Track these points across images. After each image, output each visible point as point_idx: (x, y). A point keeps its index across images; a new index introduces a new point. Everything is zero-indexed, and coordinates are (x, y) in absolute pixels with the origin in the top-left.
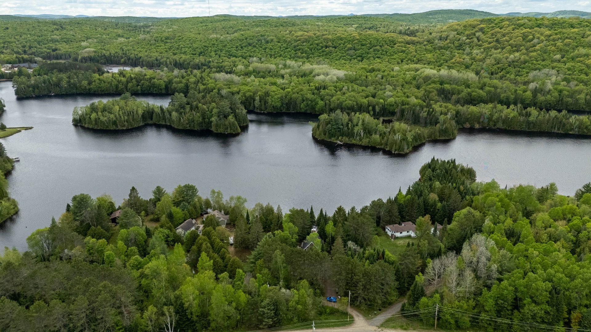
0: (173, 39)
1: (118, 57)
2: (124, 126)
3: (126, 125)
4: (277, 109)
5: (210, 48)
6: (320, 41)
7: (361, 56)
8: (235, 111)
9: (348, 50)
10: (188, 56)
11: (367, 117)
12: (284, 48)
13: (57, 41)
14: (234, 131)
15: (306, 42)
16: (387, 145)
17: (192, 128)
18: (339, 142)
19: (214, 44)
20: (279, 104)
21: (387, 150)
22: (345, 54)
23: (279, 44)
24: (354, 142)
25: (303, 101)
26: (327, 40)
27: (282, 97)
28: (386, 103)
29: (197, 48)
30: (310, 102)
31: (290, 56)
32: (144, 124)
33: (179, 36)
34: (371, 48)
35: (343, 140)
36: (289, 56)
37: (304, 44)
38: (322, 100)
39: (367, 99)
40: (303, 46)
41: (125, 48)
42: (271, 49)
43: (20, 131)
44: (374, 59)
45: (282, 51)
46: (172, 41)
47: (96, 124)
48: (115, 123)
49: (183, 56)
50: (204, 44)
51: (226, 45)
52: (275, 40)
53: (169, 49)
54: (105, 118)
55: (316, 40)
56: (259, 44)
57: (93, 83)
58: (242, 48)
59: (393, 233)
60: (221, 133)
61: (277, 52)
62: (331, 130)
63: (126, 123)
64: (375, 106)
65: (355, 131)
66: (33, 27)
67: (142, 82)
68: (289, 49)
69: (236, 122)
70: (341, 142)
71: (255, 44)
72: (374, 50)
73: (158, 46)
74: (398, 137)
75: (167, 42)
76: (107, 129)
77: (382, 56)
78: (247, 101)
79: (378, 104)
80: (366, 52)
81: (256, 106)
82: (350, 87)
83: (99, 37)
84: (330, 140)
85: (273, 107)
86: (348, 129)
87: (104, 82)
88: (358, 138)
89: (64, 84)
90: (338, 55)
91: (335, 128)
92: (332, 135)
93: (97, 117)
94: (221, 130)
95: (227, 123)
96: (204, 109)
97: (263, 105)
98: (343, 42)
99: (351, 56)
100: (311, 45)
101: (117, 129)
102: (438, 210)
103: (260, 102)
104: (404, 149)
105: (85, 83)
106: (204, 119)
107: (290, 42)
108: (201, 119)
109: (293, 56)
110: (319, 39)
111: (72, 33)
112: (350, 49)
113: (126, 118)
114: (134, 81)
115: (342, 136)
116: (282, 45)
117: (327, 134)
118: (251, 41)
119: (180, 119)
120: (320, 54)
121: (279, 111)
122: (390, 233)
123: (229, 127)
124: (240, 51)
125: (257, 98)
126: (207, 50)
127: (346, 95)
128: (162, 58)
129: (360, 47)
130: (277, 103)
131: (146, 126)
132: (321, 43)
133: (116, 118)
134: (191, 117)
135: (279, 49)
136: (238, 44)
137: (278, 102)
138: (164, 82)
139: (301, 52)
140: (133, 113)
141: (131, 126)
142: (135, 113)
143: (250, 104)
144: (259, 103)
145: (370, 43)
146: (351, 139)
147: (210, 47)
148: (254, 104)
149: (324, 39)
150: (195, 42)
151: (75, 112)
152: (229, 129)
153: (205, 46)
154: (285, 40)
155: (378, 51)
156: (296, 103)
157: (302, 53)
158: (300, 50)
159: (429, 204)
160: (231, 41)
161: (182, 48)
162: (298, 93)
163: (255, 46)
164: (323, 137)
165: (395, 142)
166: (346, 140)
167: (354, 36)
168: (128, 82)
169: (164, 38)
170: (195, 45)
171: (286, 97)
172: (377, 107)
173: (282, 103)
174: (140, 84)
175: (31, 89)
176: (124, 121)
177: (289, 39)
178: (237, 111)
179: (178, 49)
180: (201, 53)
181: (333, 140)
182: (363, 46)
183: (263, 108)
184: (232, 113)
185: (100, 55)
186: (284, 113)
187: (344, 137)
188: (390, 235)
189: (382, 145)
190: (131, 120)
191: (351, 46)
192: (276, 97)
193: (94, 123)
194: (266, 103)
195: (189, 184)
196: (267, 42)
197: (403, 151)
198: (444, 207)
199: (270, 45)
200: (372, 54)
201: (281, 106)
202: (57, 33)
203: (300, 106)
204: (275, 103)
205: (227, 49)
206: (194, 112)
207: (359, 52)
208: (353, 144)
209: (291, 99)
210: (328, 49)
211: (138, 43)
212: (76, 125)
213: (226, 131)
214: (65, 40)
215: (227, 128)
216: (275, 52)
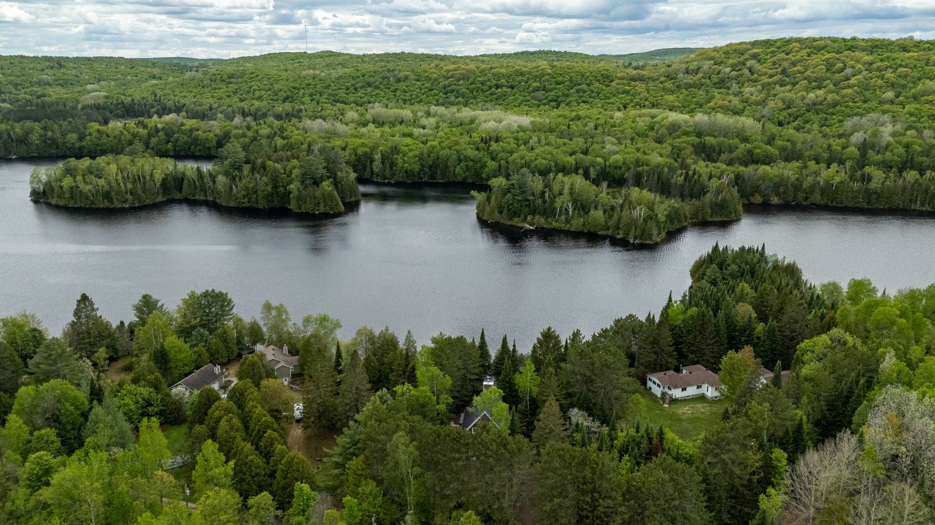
1: (145, 105)
2: (125, 201)
3: (130, 201)
4: (414, 175)
5: (303, 91)
6: (486, 78)
7: (556, 101)
8: (335, 174)
9: (534, 91)
10: (264, 103)
11: (579, 181)
12: (427, 90)
13: (48, 84)
14: (332, 209)
15: (463, 79)
16: (618, 228)
17: (255, 205)
18: (527, 226)
19: (309, 85)
20: (417, 168)
21: (618, 237)
22: (528, 98)
23: (418, 83)
24: (555, 224)
25: (460, 161)
26: (498, 76)
27: (422, 154)
28: (607, 164)
29: (281, 90)
30: (471, 163)
31: (437, 101)
32: (165, 199)
33: (252, 73)
34: (572, 88)
35: (534, 221)
36: (435, 102)
37: (461, 82)
38: (493, 159)
39: (573, 156)
40: (459, 85)
41: (159, 93)
42: (405, 91)
44: (578, 104)
45: (423, 94)
46: (240, 80)
47: (72, 198)
48: (107, 195)
49: (257, 103)
50: (292, 85)
51: (330, 85)
52: (412, 77)
53: (234, 92)
54: (89, 187)
55: (480, 77)
56: (385, 83)
57: (88, 138)
58: (356, 89)
59: (666, 390)
60: (306, 213)
61: (414, 96)
62: (512, 204)
63: (129, 196)
64: (589, 167)
65: (558, 205)
66: (11, 63)
67: (176, 135)
68: (435, 91)
69: (336, 193)
70: (531, 225)
71: (377, 83)
72: (578, 91)
73: (215, 89)
74: (640, 212)
75: (231, 83)
76: (93, 206)
77: (591, 100)
78: (359, 161)
79: (593, 164)
80: (563, 94)
81: (376, 170)
82: (543, 138)
83: (119, 78)
84: (510, 223)
85: (406, 172)
86: (544, 202)
87: (108, 136)
88: (563, 217)
89: (35, 138)
90: (517, 99)
91: (519, 200)
92: (515, 213)
93: (74, 184)
94: (307, 207)
95: (318, 193)
96: (275, 170)
97: (388, 169)
98: (525, 78)
100: (471, 84)
101: (112, 206)
102: (759, 338)
103: (383, 163)
104: (651, 235)
105: (72, 137)
106: (275, 187)
107: (436, 80)
108: (269, 189)
109: (441, 101)
110: (485, 75)
111: (74, 72)
112: (537, 89)
113: (130, 186)
114: (161, 133)
115: (534, 215)
116: (423, 85)
117: (505, 212)
118: (371, 80)
119: (231, 188)
120: (487, 97)
121: (416, 179)
122: (657, 391)
123: (321, 201)
124: (352, 95)
125: (378, 157)
126: (297, 93)
127: (537, 151)
128: (219, 106)
129: (553, 86)
130: (413, 166)
131: (170, 202)
132: (489, 80)
133: (111, 187)
134: (251, 185)
135: (418, 90)
136: (349, 84)
137: (415, 163)
138: (215, 136)
139: (455, 96)
140: (144, 177)
141: (140, 202)
142: (148, 178)
143: (365, 167)
144: (381, 166)
145: (571, 80)
146: (550, 220)
147: (303, 88)
148: (371, 168)
149: (494, 75)
150: (277, 81)
151: (35, 178)
152: (322, 205)
153: (294, 88)
154: (427, 77)
155: (585, 92)
156: (447, 167)
157: (457, 97)
158: (453, 91)
160: (337, 79)
161: (255, 90)
162: (450, 149)
163: (377, 87)
164: (497, 217)
165: (633, 223)
166: (540, 221)
167: (543, 70)
168: (150, 136)
169: (225, 76)
170: (277, 87)
171: (429, 156)
172: (592, 170)
173: (422, 165)
174: (172, 139)
176: (126, 193)
177: (435, 75)
178: (339, 173)
179: (248, 92)
180: (287, 98)
181: (517, 222)
182: (559, 84)
183: (388, 173)
184: (328, 177)
185: (115, 102)
186: (425, 182)
187: (537, 217)
188: (659, 396)
189: (608, 229)
190: (140, 192)
191: (539, 84)
192: (411, 154)
193: (67, 195)
194: (393, 164)
195: (213, 291)
196: (399, 81)
197: (650, 239)
198: (771, 332)
199: (402, 85)
200: (575, 97)
201: (421, 170)
202: (50, 72)
203: (454, 171)
204: (410, 165)
205: (330, 91)
206: (257, 176)
207: (552, 93)
208: (554, 229)
209: (438, 158)
210: (500, 90)
211: (182, 85)
212: (36, 201)
213: (316, 208)
214: (61, 82)
215: (319, 203)
216: (411, 96)
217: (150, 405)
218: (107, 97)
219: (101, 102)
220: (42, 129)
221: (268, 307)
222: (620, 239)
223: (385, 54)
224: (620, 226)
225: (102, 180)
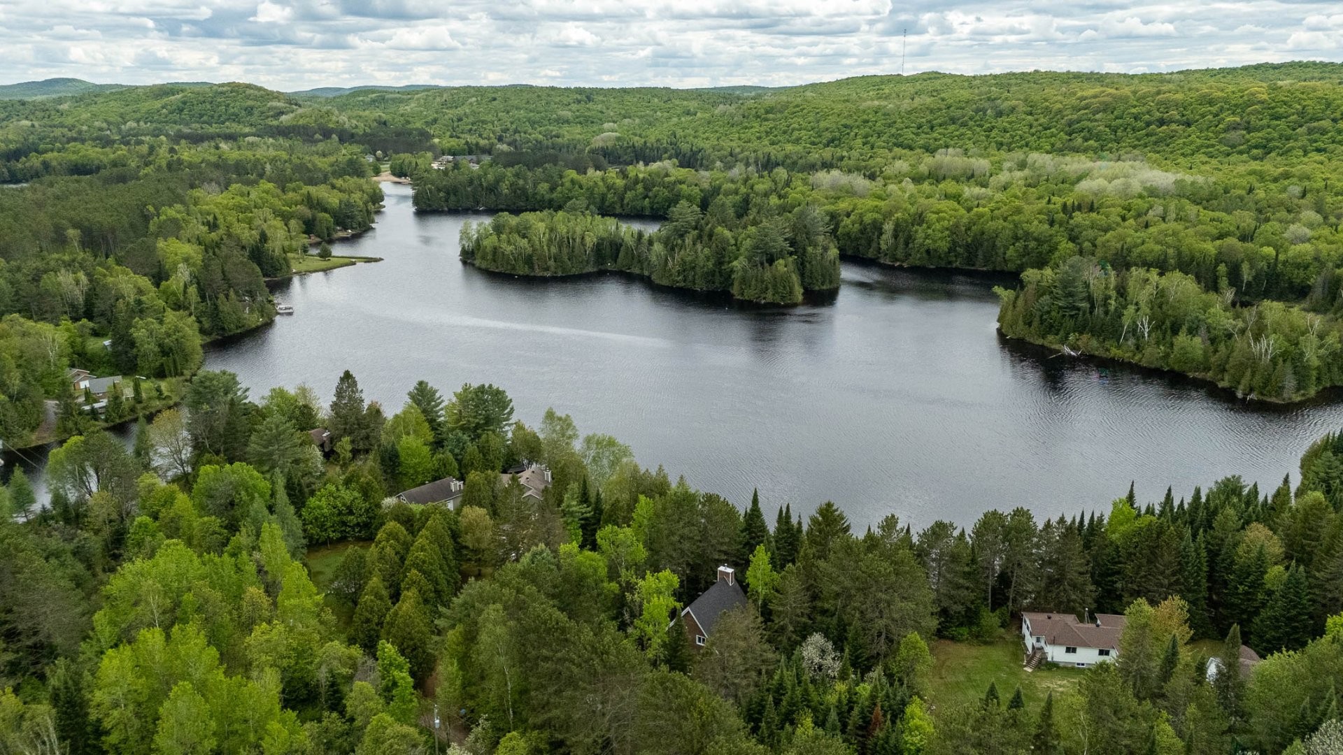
0: (781, 112)
1: (658, 149)
2: (547, 269)
3: (553, 269)
4: (940, 257)
5: (856, 130)
6: (1144, 109)
7: (1265, 147)
8: (804, 249)
9: (1226, 130)
10: (799, 148)
11: (1182, 286)
12: (1040, 128)
13: (568, 122)
14: (783, 298)
15: (1104, 111)
16: (1224, 370)
17: (689, 285)
18: (1067, 350)
19: (867, 121)
20: (944, 245)
21: (1221, 385)
22: (1212, 142)
23: (1030, 117)
24: (1115, 352)
25: (1017, 238)
26: (1166, 105)
27: (957, 226)
28: (1282, 257)
29: (827, 129)
30: (1032, 244)
31: (1053, 145)
32: (595, 270)
33: (797, 106)
34: (1301, 126)
35: (1080, 343)
36: (1048, 148)
37: (1098, 116)
38: (1073, 239)
39: (1218, 242)
40: (1096, 121)
41: (680, 133)
42: (1005, 131)
43: (354, 264)
44: (1306, 153)
45: (1033, 135)
46: (779, 116)
47: (494, 261)
48: (529, 261)
49: (789, 148)
50: (844, 121)
51: (895, 122)
52: (1022, 107)
53: (767, 132)
54: (511, 248)
55: (1135, 107)
56: (978, 118)
57: (559, 189)
58: (932, 128)
59: (1042, 644)
60: (750, 302)
61: (1018, 138)
62: (1048, 312)
63: (551, 263)
64: (1242, 261)
65: (1126, 322)
66: (539, 96)
67: (656, 188)
68: (1053, 130)
69: (795, 278)
70: (1073, 349)
71: (966, 118)
72: (1310, 131)
73: (746, 128)
74: (1268, 346)
75: (766, 120)
76: (513, 272)
77: (1332, 147)
78: (862, 233)
79: (1251, 260)
80: (1281, 136)
81: (883, 247)
82: (1172, 207)
83: (647, 115)
84: (1040, 342)
85: (928, 252)
86: (1106, 313)
87: (581, 187)
88: (1131, 342)
89: (504, 188)
90: (1192, 142)
91: (1060, 308)
92: (1051, 326)
93: (497, 244)
94: (750, 294)
95: (768, 275)
96: (725, 241)
97: (901, 246)
98: (1214, 109)
99: (1233, 147)
100: (1117, 118)
101: (532, 274)
102: (1270, 593)
103: (896, 236)
104: (1282, 388)
105: (543, 187)
106: (720, 263)
107: (1060, 111)
108: (710, 264)
109: (1059, 145)
110: (1145, 104)
111: (599, 107)
112: (1235, 127)
113: (554, 250)
114: (640, 187)
115: (1081, 333)
116: (1037, 120)
117: (1036, 323)
118: (959, 113)
119: (666, 260)
120: (1139, 140)
121: (943, 264)
123: (770, 286)
124: (924, 136)
125: (888, 227)
126: (848, 134)
127: (1151, 230)
128: (742, 151)
129: (1265, 122)
130: (939, 243)
131: (602, 275)
132: (1148, 112)
133: (533, 250)
134: (690, 258)
135: (1026, 129)
136: (924, 120)
137: (941, 239)
138: (701, 190)
139: (1083, 138)
140: (574, 240)
141: (564, 270)
142: (578, 241)
143: (870, 241)
144: (891, 241)
145: (1302, 114)
146: (1107, 344)
147: (858, 127)
148: (879, 244)
149: (1160, 103)
150: (825, 117)
151: (465, 234)
152: (770, 292)
153: (845, 126)
154: (1047, 108)
155: (1324, 132)
156: (994, 246)
157: (1086, 140)
158: (1082, 130)
159: (1233, 562)
160: (909, 113)
161: (793, 130)
162: (1005, 219)
163: (964, 125)
164: (1020, 331)
165: (1252, 362)
166: (1090, 343)
167: (1253, 94)
168: (627, 188)
169: (763, 111)
170: (823, 124)
171: (969, 229)
172: (1245, 268)
173: (955, 244)
174: (650, 194)
175: (442, 194)
176: (550, 258)
177: (1059, 106)
178: (810, 249)
179: (785, 132)
180: (833, 141)
181: (1051, 341)
182: (1277, 118)
183: (900, 253)
184: (791, 254)
185: (625, 145)
186: (957, 269)
187: (1085, 337)
188: (1030, 651)
189: (1207, 369)
190: (566, 258)
191: (1238, 119)
192: (938, 226)
193: (489, 256)
194: (909, 240)
195: (490, 386)
196: (1000, 114)
197: (1278, 394)
198: (1293, 585)
199: (1003, 122)
200: (1304, 141)
201: (950, 250)
202: (574, 107)
203: (1005, 253)
204: (935, 241)
205: (893, 131)
206: (699, 247)
207: (1260, 134)
208: (1112, 360)
209: (983, 233)
210: (1165, 127)
211: (709, 123)
212: (464, 263)
213: (763, 296)
214: (582, 119)
215: (767, 289)
216: (1013, 137)
217: (351, 513)
218: (618, 139)
219: (610, 144)
220: (514, 176)
221: (550, 416)
222: (1224, 389)
223: (1008, 74)
224: (1227, 367)
225: (525, 241)
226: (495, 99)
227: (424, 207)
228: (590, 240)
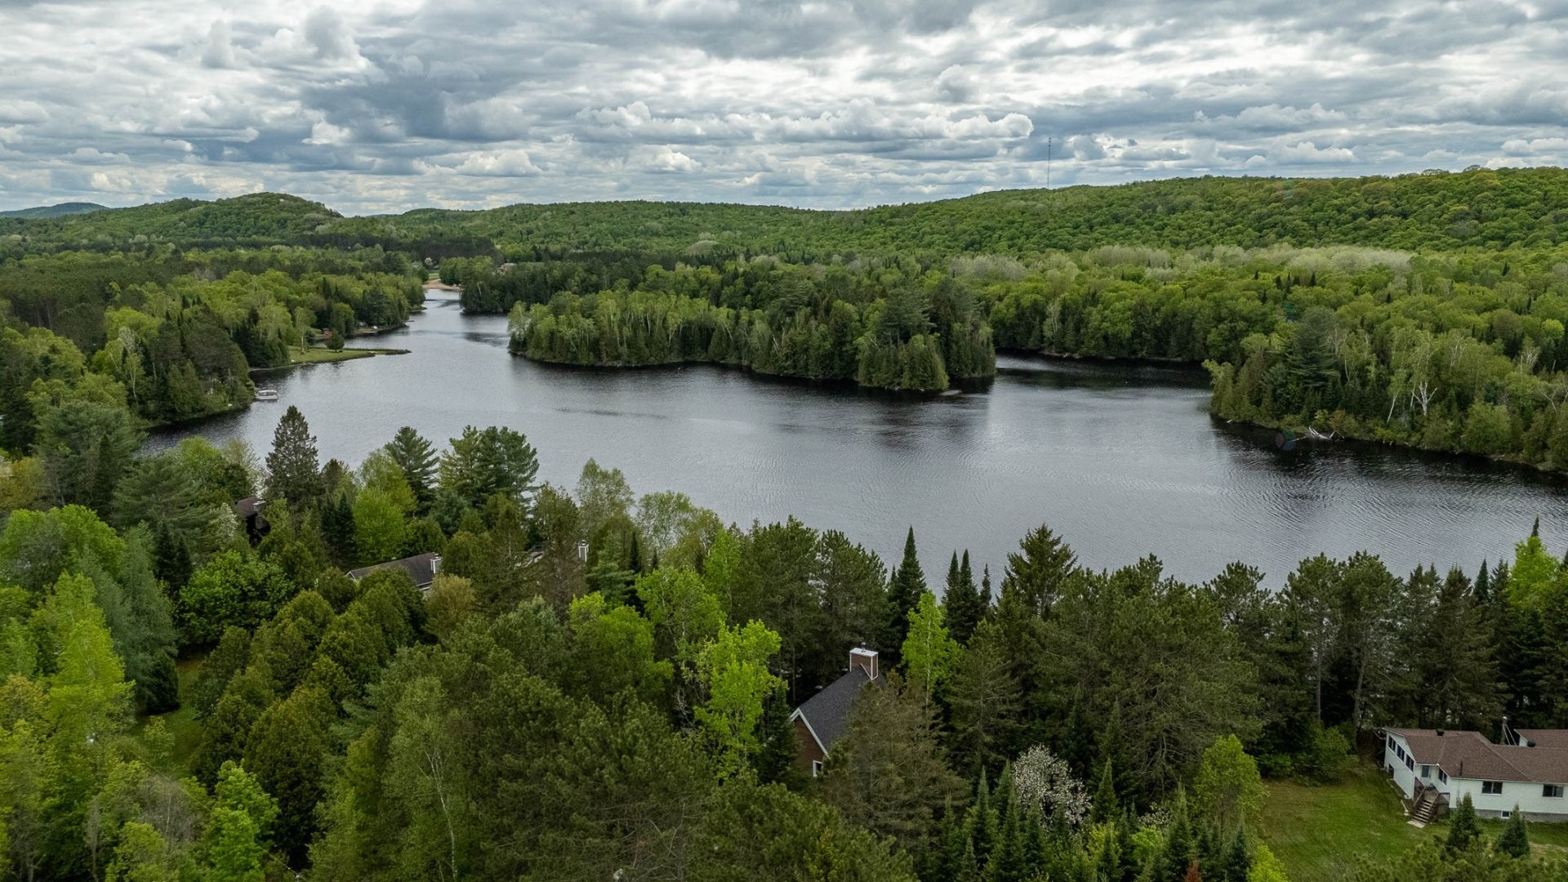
0: (909, 216)
2: (618, 357)
3: (625, 357)
4: (1121, 345)
5: (1000, 232)
6: (1349, 200)
7: (1502, 238)
8: (949, 326)
9: (1453, 220)
11: (1466, 345)
12: (1223, 225)
13: (657, 234)
14: (923, 383)
15: (1300, 203)
16: (1545, 447)
17: (801, 371)
18: (1313, 433)
19: (1013, 222)
20: (1126, 330)
21: (1541, 467)
22: (1437, 233)
23: (1209, 213)
24: (1380, 432)
25: (1220, 320)
26: (1375, 195)
27: (1142, 305)
29: (965, 232)
32: (680, 360)
34: (1545, 214)
35: (1330, 423)
36: (1231, 242)
37: (1292, 210)
39: (1487, 315)
40: (1291, 214)
42: (1180, 228)
43: (373, 355)
44: (1555, 243)
45: (1215, 232)
46: (906, 219)
47: (551, 348)
48: (594, 346)
50: (985, 223)
51: (1046, 222)
52: (1199, 202)
54: (572, 331)
55: (1337, 198)
56: (1146, 215)
57: (640, 285)
58: (1091, 228)
59: (1433, 779)
60: (881, 389)
61: (1196, 236)
62: (1283, 385)
63: (624, 349)
64: (1523, 336)
65: (1395, 392)
67: (760, 283)
68: (1239, 226)
69: (938, 359)
70: (1321, 431)
71: (1132, 216)
72: (1557, 220)
75: (892, 224)
76: (574, 362)
78: (1020, 320)
79: (1533, 334)
80: (1522, 225)
81: (1048, 333)
83: (751, 228)
84: (1274, 424)
85: (1106, 338)
86: (1364, 384)
88: (1404, 419)
90: (1412, 235)
91: (1299, 378)
92: (1289, 404)
93: (555, 327)
94: (880, 378)
95: (903, 353)
96: (846, 316)
97: (1071, 332)
98: (1435, 198)
99: (1463, 238)
100: (1315, 211)
101: (599, 364)
103: (1063, 320)
105: (622, 284)
106: (840, 342)
107: (1244, 206)
108: (828, 345)
110: (1348, 195)
111: (695, 220)
112: (1462, 216)
113: (627, 332)
114: (740, 282)
115: (1332, 410)
116: (1218, 216)
117: (1267, 401)
118: (1122, 211)
119: (771, 342)
120: (1345, 235)
121: (1125, 354)
122: (1406, 779)
123: (906, 368)
124: (1082, 236)
125: (1054, 309)
126: (990, 236)
127: (1396, 303)
129: (1500, 210)
130: (1120, 327)
131: (688, 365)
132: (1354, 204)
133: (601, 334)
134: (801, 338)
135: (1205, 226)
136: (1081, 219)
137: (1123, 321)
138: (816, 285)
139: (1277, 233)
140: (653, 322)
141: (639, 358)
142: (659, 322)
143: (1030, 329)
144: (1058, 326)
145: (1545, 199)
146: (1370, 423)
147: (1001, 229)
148: (1042, 331)
149: (1367, 193)
150: (962, 219)
151: (515, 319)
152: (906, 375)
153: (987, 228)
154: (1229, 202)
156: (1190, 330)
158: (1274, 225)
160: (1063, 212)
161: (924, 234)
162: (1203, 297)
163: (1130, 223)
164: (1247, 410)
166: (1345, 422)
167: (1481, 180)
168: (724, 283)
170: (959, 227)
171: (1157, 310)
173: (1138, 325)
174: (753, 290)
175: (496, 292)
176: (622, 344)
178: (957, 326)
179: (914, 237)
180: (972, 244)
181: (1290, 423)
182: (1515, 206)
183: (1069, 341)
184: (932, 331)
186: (1142, 359)
187: (1339, 414)
188: (1410, 794)
189: (1517, 449)
190: (642, 344)
191: (1466, 208)
192: (1117, 306)
193: (545, 344)
194: (1080, 323)
196: (1172, 210)
199: (1177, 219)
200: (1551, 228)
201: (1134, 334)
202: (666, 220)
203: (1205, 339)
204: (1114, 324)
205: (1044, 231)
206: (813, 323)
207: (1494, 224)
208: (1379, 443)
209: (1175, 315)
210: (1375, 220)
211: (824, 230)
212: (514, 354)
213: (896, 381)
214: (674, 231)
215: (902, 371)
216: (1191, 235)
218: (716, 247)
219: (706, 253)
220: (586, 271)
221: (591, 470)
222: (1545, 473)
224: (1549, 442)
225: (590, 321)
226: (573, 213)
227: (474, 307)
228: (675, 321)
